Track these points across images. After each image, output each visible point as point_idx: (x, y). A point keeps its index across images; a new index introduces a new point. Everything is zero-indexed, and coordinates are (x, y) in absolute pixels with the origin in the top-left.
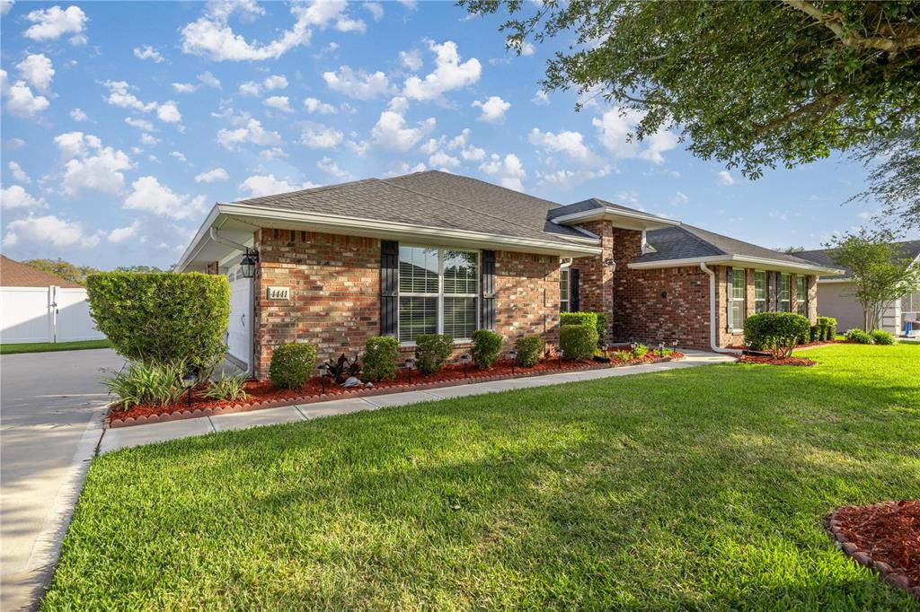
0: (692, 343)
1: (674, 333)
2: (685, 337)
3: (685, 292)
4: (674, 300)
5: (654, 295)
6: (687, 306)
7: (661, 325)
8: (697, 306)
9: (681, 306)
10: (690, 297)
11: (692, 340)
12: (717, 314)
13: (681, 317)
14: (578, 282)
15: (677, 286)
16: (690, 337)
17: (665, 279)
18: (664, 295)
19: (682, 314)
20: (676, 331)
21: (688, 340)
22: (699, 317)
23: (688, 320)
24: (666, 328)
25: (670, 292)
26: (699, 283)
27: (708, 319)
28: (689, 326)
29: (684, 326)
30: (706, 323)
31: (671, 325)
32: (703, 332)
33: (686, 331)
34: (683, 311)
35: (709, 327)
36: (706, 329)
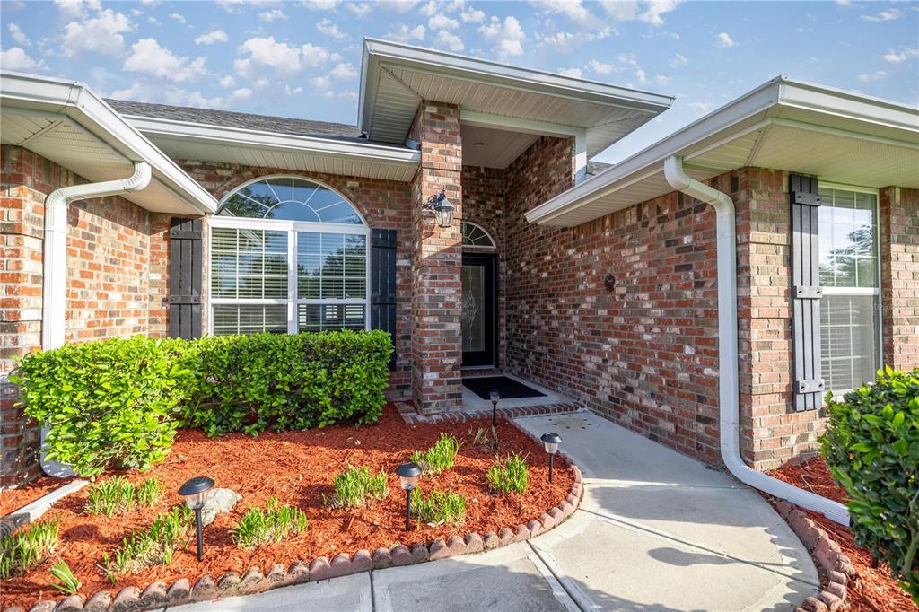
0: (670, 427)
1: (630, 389)
2: (653, 404)
3: (654, 272)
4: (629, 298)
5: (592, 286)
6: (659, 312)
7: (605, 361)
8: (683, 313)
9: (644, 313)
10: (666, 287)
11: (671, 419)
12: (743, 344)
13: (643, 344)
14: (394, 260)
15: (635, 258)
16: (666, 408)
17: (611, 242)
18: (610, 286)
19: (647, 337)
20: (634, 383)
21: (662, 415)
22: (688, 350)
23: (662, 356)
24: (615, 371)
25: (622, 276)
26: (687, 240)
27: (712, 356)
28: (662, 373)
29: (652, 371)
30: (708, 371)
31: (624, 365)
32: (701, 399)
33: (655, 388)
34: (649, 329)
35: (714, 383)
36: (706, 392)
